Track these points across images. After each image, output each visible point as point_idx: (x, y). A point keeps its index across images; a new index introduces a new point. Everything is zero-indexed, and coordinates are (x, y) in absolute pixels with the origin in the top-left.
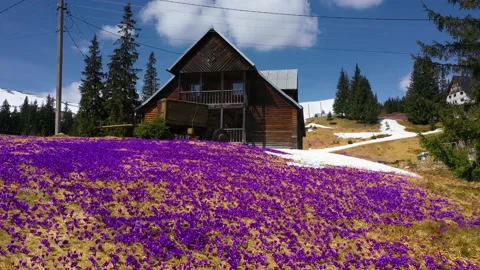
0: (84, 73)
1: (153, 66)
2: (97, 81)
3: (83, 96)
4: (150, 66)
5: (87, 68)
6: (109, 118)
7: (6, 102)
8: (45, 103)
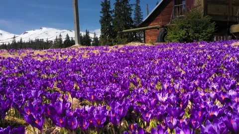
0: (101, 12)
1: (139, 5)
2: (109, 16)
3: (102, 25)
4: (137, 5)
5: (103, 9)
6: (117, 37)
7: (67, 35)
8: (85, 34)
